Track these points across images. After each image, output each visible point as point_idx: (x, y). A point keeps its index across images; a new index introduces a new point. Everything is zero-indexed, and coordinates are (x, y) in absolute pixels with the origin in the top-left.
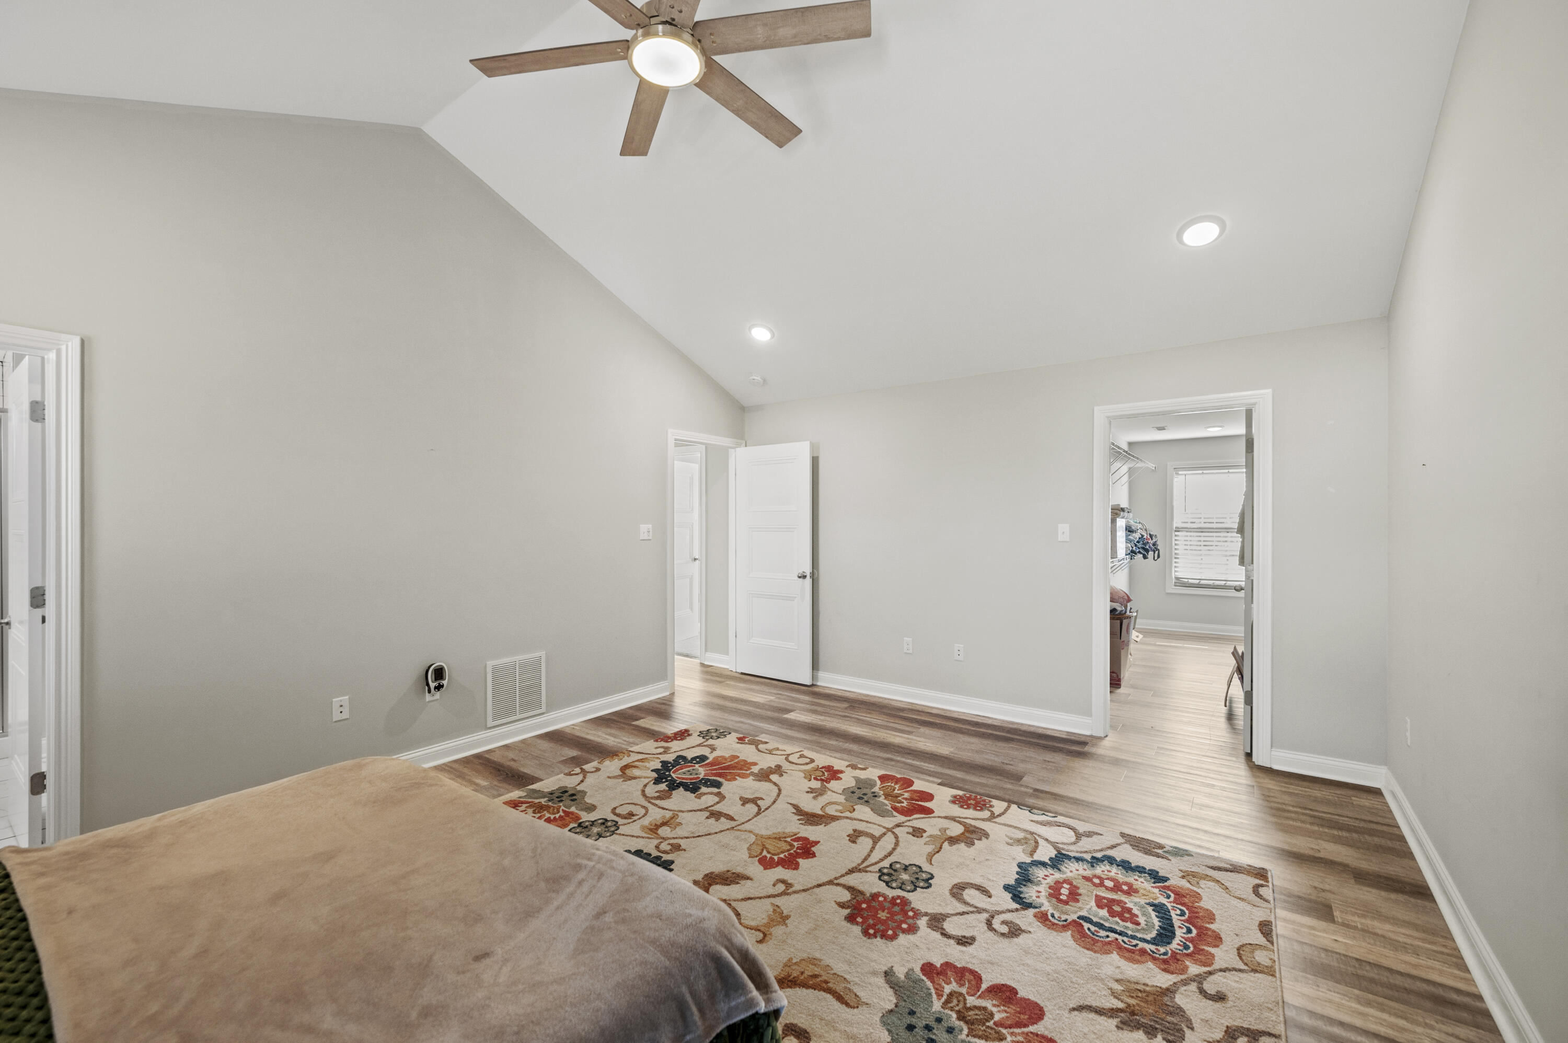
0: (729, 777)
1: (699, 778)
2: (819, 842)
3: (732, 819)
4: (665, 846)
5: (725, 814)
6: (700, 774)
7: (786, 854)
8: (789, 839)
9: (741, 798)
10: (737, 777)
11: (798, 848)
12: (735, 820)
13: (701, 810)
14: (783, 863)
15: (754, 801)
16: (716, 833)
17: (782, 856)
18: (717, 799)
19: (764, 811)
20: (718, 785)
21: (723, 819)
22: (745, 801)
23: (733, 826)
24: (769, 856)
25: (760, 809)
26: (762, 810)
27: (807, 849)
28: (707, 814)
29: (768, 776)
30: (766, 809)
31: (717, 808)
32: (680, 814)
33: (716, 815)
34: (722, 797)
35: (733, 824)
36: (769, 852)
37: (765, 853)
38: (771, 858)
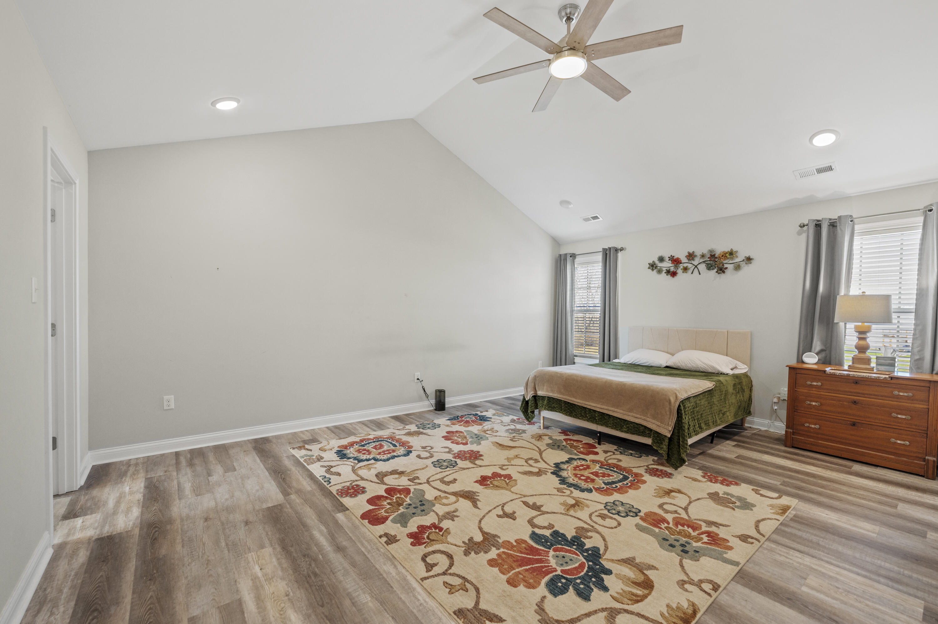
0: (524, 545)
1: (555, 550)
2: (475, 482)
3: (525, 503)
4: (568, 492)
5: (529, 507)
6: (553, 556)
7: (496, 479)
8: (491, 485)
9: (514, 519)
10: (515, 544)
11: (488, 481)
12: (522, 501)
13: (548, 513)
14: (500, 476)
15: (506, 515)
16: (536, 495)
17: (499, 479)
18: (536, 521)
19: (500, 505)
20: (534, 536)
21: (531, 503)
22: (512, 516)
23: (524, 498)
24: (506, 480)
25: (503, 506)
26: (500, 507)
27: (483, 481)
28: (542, 509)
29: (485, 539)
30: (498, 506)
31: (534, 513)
32: (564, 512)
33: (535, 507)
34: (531, 522)
35: (524, 499)
36: (506, 481)
37: (508, 481)
38: (505, 478)
